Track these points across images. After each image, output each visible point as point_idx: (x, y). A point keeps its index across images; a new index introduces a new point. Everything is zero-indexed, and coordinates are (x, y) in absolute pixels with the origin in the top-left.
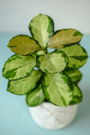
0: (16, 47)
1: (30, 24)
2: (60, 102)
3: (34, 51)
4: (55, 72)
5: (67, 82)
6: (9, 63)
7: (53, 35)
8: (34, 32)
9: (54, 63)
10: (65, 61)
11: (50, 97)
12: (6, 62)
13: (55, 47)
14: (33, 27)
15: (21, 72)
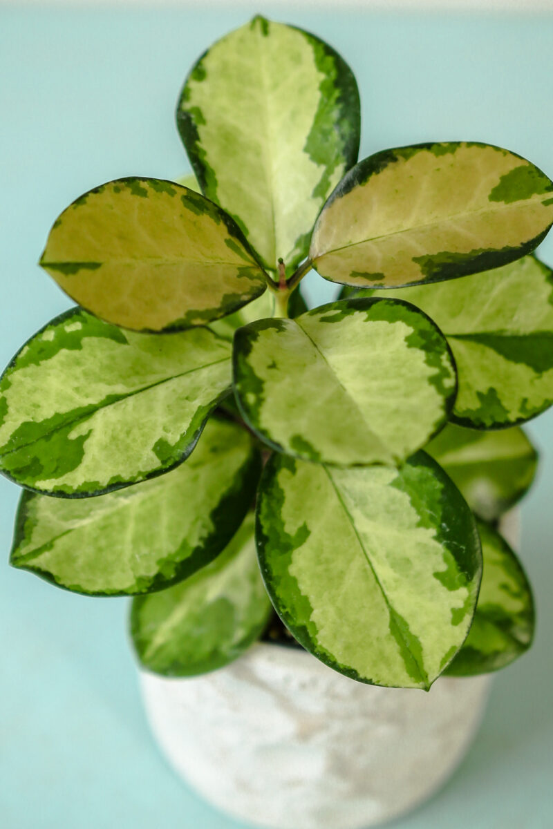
0: (95, 266)
1: (185, 95)
2: (383, 658)
3: (220, 298)
4: (367, 459)
5: (439, 515)
6: (32, 368)
7: (347, 187)
8: (212, 157)
9: (354, 387)
10: (435, 381)
11: (316, 616)
12: (13, 364)
13: (366, 275)
14: (208, 116)
15: (122, 436)
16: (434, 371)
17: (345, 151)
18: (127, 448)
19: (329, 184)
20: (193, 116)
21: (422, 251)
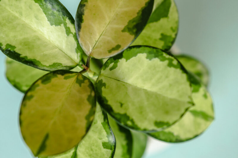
7: (79, 27)
9: (147, 87)
10: (170, 65)
13: (114, 49)
14: (13, 44)
15: (91, 152)
16: (167, 62)
17: (64, 14)
18: (97, 154)
19: (69, 28)
20: (10, 49)
21: (122, 27)
